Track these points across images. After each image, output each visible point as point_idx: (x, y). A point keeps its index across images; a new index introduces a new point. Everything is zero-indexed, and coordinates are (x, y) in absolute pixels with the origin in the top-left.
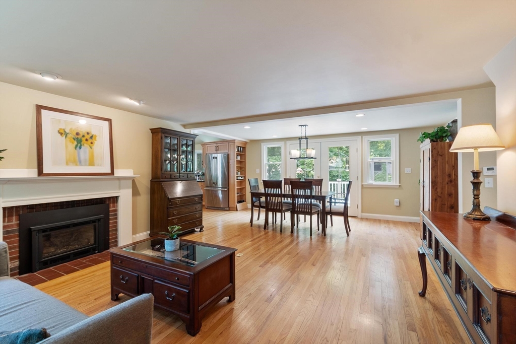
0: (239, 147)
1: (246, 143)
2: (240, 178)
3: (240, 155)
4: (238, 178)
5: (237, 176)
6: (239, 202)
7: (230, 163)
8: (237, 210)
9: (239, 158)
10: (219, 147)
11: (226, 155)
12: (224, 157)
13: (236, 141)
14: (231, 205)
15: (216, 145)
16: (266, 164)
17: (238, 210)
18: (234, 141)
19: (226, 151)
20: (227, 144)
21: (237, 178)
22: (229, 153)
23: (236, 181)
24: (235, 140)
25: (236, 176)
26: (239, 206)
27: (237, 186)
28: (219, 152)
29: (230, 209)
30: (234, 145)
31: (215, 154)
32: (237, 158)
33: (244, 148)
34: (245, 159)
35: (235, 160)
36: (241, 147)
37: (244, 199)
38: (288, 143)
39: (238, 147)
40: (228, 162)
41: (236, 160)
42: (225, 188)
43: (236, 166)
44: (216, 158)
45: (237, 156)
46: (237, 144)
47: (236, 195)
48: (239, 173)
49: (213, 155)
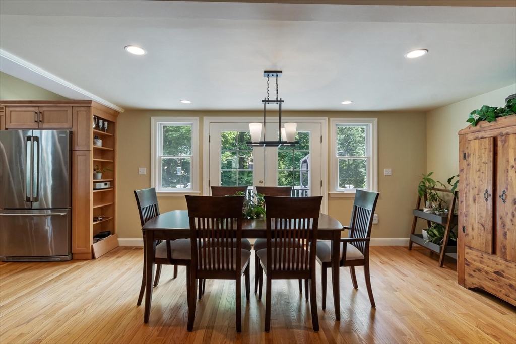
0: (99, 118)
1: (116, 114)
2: (103, 186)
3: (103, 137)
4: (98, 186)
5: (94, 182)
6: (98, 236)
7: (77, 153)
8: (93, 258)
9: (99, 143)
10: (46, 114)
11: (65, 133)
12: (60, 138)
13: (93, 104)
14: (76, 248)
15: (36, 109)
16: (160, 157)
17: (97, 255)
18: (87, 103)
19: (65, 125)
20: (69, 109)
21: (95, 185)
22: (73, 130)
23: (92, 191)
24: (90, 102)
25: (92, 180)
26: (98, 247)
27: (95, 204)
28: (45, 126)
29: (75, 257)
30: (89, 112)
31: (33, 129)
32: (94, 143)
33: (112, 124)
34: (114, 146)
35: (89, 146)
36: (104, 120)
37: (109, 229)
38: (207, 120)
39: (97, 119)
40: (71, 151)
41: (92, 146)
42: (61, 209)
43: (92, 159)
44: (37, 139)
45: (96, 137)
46: (94, 112)
47: (92, 223)
48: (100, 175)
49: (30, 134)
